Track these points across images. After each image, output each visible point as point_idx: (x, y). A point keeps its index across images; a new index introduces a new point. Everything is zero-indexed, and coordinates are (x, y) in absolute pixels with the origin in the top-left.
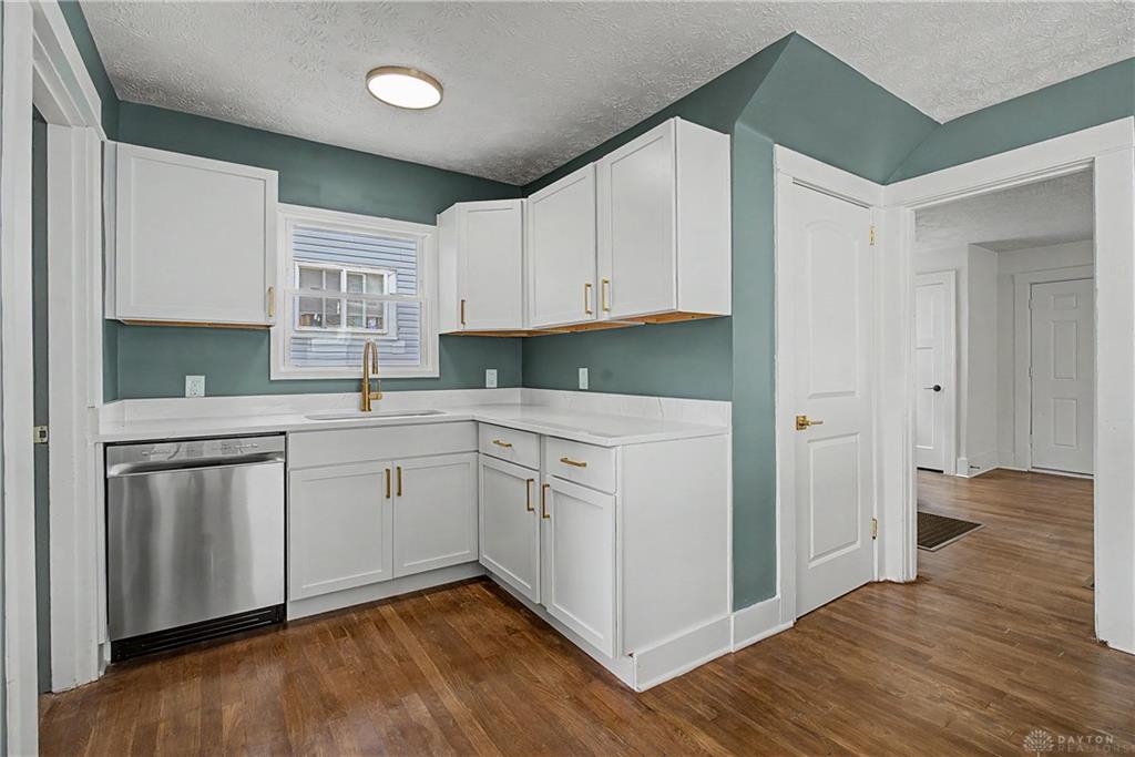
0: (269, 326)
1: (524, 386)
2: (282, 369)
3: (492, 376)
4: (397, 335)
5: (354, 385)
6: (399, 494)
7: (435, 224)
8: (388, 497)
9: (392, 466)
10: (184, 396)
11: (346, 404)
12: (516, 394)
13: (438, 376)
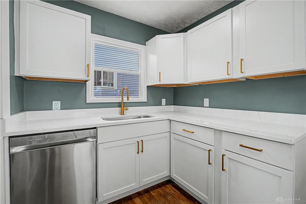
0: (86, 81)
1: (174, 105)
2: (91, 99)
3: (164, 101)
4: (118, 88)
5: (117, 105)
6: (142, 151)
7: (145, 45)
8: (138, 153)
9: (138, 140)
10: (52, 110)
11: (115, 112)
12: (172, 108)
13: (146, 101)
